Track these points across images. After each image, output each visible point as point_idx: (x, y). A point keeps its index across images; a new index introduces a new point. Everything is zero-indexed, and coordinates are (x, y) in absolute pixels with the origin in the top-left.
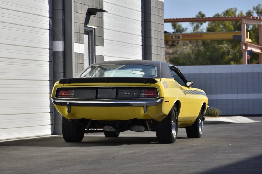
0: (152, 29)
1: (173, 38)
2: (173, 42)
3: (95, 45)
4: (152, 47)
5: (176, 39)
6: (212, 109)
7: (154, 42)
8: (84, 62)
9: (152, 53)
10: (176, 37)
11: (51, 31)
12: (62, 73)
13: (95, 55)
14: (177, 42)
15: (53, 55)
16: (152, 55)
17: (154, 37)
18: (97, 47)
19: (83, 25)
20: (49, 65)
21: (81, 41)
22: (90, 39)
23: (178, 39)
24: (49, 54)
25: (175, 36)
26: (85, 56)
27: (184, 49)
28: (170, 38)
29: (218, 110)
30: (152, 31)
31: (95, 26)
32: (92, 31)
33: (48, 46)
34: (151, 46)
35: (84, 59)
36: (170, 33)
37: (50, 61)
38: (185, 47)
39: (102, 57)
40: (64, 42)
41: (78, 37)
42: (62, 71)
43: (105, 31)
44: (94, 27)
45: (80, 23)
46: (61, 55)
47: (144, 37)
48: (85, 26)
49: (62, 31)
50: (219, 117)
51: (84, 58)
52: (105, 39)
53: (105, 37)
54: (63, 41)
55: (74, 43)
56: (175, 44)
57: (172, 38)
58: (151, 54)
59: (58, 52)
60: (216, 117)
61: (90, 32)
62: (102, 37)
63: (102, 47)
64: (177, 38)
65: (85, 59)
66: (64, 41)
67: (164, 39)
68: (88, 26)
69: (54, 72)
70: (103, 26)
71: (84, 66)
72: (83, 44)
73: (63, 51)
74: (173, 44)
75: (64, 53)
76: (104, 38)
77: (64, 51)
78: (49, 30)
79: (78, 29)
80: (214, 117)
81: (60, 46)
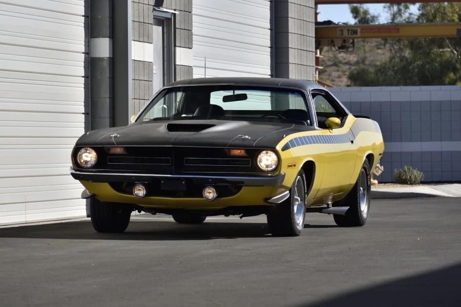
0: (290, 15)
1: (344, 32)
2: (344, 41)
3: (175, 46)
4: (290, 50)
5: (350, 36)
6: (406, 169)
7: (293, 41)
8: (152, 78)
9: (290, 61)
10: (350, 32)
11: (87, 18)
12: (108, 99)
13: (175, 65)
14: (351, 41)
15: (91, 63)
16: (290, 65)
17: (293, 32)
18: (178, 49)
19: (152, 7)
20: (84, 84)
21: (145, 38)
22: (165, 35)
23: (353, 36)
24: (84, 62)
25: (348, 30)
26: (154, 67)
27: (378, 54)
28: (339, 33)
29: (419, 172)
30: (290, 21)
31: (175, 10)
32: (169, 20)
33: (82, 48)
34: (288, 48)
35: (152, 73)
36: (338, 24)
37: (86, 77)
38: (379, 51)
39: (189, 69)
40: (111, 40)
41: (141, 30)
42: (107, 95)
43: (195, 19)
44: (173, 12)
45: (145, 3)
46: (106, 65)
47: (274, 30)
48: (154, 10)
49: (108, 18)
50: (421, 185)
51: (152, 70)
52: (195, 35)
53: (195, 30)
54: (109, 37)
55: (133, 42)
56: (347, 44)
57: (342, 34)
58: (288, 63)
59: (101, 59)
60: (414, 186)
61: (165, 21)
62: (190, 30)
63: (190, 49)
64: (351, 34)
65: (154, 72)
66: (112, 36)
67: (314, 36)
68: (161, 9)
69: (92, 98)
70: (192, 10)
71: (152, 86)
72: (152, 43)
73: (109, 58)
74: (344, 44)
75: (112, 60)
76: (193, 33)
77: (111, 56)
78: (83, 18)
79: (141, 15)
80: (411, 186)
81: (103, 48)
